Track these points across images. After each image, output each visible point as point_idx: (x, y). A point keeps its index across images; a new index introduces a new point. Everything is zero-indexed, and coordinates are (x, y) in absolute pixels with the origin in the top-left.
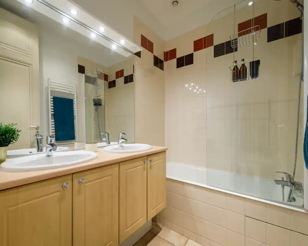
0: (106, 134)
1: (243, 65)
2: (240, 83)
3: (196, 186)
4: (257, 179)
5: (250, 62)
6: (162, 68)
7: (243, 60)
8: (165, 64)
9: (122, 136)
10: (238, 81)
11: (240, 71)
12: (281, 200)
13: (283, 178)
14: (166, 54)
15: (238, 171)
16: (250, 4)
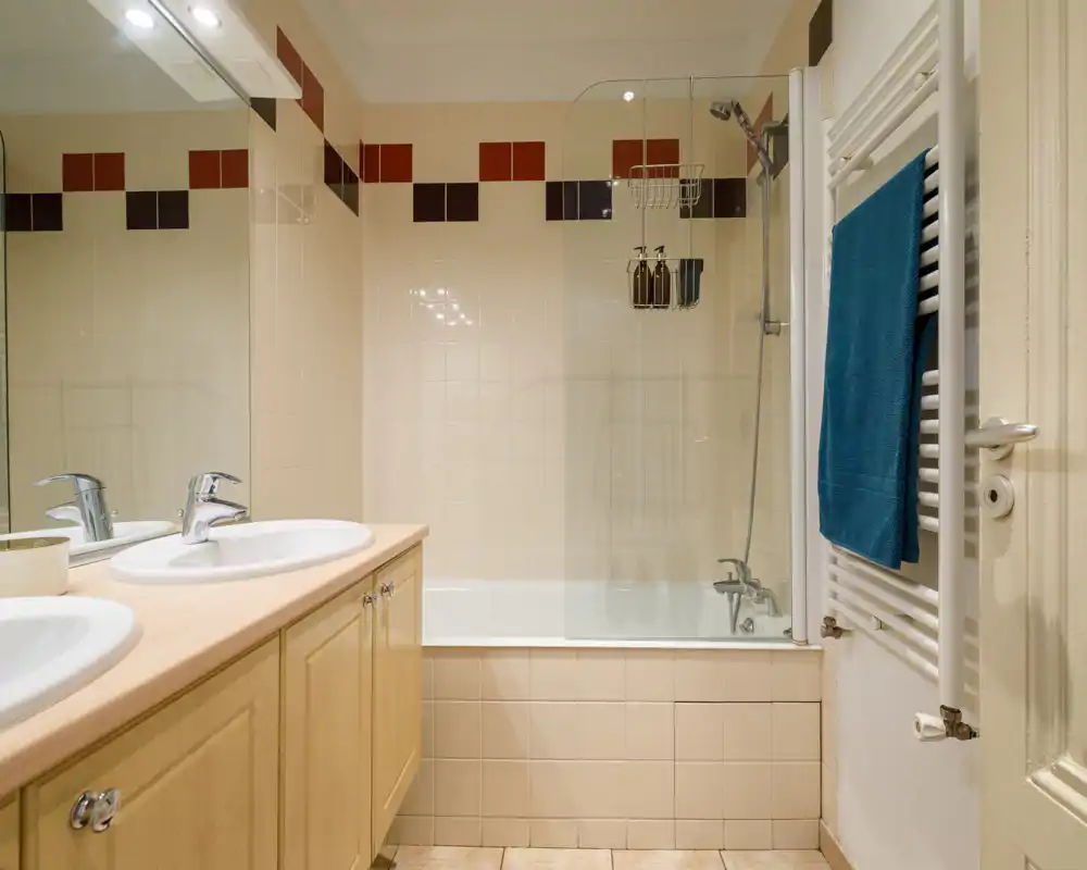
0: (84, 484)
1: (660, 265)
2: (651, 314)
3: (530, 649)
4: (663, 589)
5: (683, 261)
6: (352, 203)
7: (661, 249)
8: (366, 190)
9: (211, 491)
10: (648, 307)
11: (651, 280)
12: (727, 632)
13: (730, 574)
14: (368, 152)
15: (614, 574)
16: (629, 96)
